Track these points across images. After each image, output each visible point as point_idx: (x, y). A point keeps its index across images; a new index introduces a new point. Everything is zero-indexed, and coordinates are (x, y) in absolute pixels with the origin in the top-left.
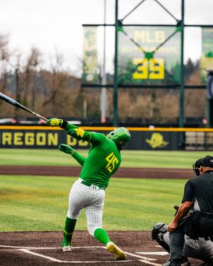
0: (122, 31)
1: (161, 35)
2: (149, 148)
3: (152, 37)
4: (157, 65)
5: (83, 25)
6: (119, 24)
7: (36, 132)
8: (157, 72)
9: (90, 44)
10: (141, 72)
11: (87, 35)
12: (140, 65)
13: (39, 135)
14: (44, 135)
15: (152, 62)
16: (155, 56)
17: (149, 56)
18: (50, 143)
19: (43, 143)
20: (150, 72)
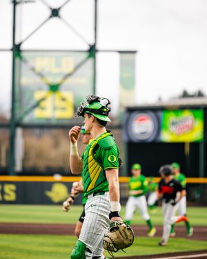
2: (49, 202)
3: (58, 65)
4: (63, 99)
8: (63, 109)
12: (43, 99)
20: (55, 108)
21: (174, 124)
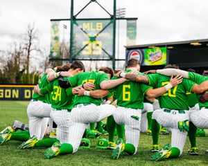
0: (76, 23)
1: (100, 25)
5: (51, 20)
6: (73, 19)
7: (4, 89)
9: (55, 32)
10: (87, 50)
11: (53, 27)
12: (87, 45)
13: (6, 91)
14: (9, 91)
15: (94, 43)
16: (96, 39)
17: (93, 39)
18: (13, 97)
19: (9, 96)
20: (93, 50)
21: (150, 55)
